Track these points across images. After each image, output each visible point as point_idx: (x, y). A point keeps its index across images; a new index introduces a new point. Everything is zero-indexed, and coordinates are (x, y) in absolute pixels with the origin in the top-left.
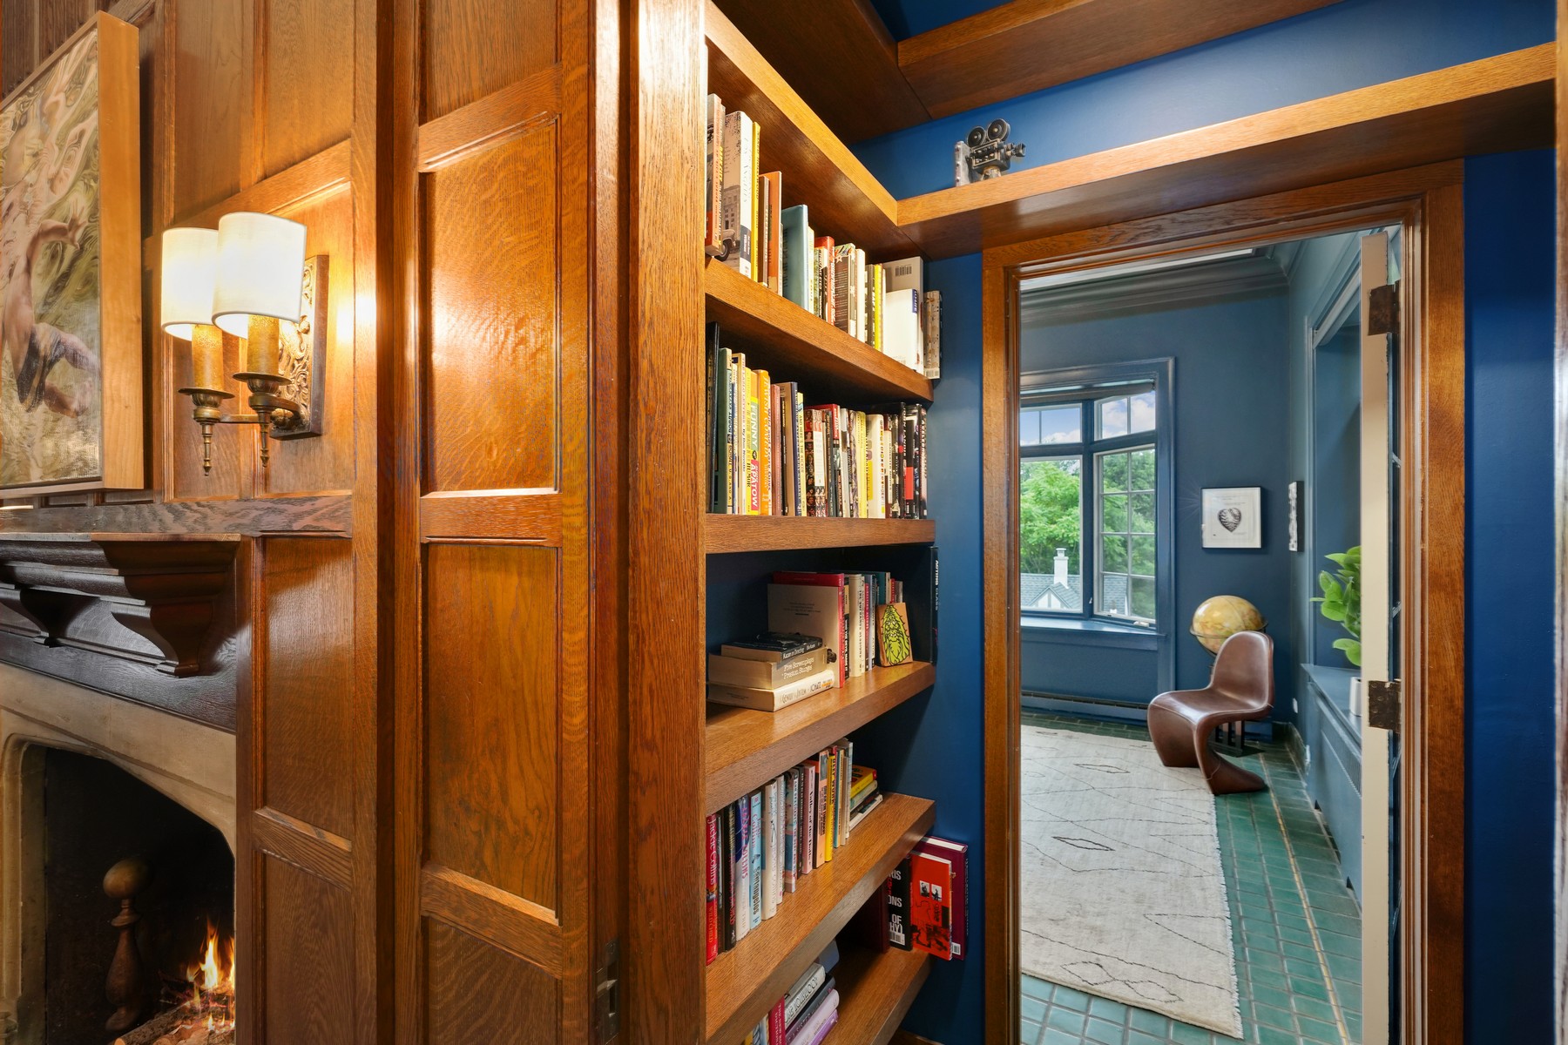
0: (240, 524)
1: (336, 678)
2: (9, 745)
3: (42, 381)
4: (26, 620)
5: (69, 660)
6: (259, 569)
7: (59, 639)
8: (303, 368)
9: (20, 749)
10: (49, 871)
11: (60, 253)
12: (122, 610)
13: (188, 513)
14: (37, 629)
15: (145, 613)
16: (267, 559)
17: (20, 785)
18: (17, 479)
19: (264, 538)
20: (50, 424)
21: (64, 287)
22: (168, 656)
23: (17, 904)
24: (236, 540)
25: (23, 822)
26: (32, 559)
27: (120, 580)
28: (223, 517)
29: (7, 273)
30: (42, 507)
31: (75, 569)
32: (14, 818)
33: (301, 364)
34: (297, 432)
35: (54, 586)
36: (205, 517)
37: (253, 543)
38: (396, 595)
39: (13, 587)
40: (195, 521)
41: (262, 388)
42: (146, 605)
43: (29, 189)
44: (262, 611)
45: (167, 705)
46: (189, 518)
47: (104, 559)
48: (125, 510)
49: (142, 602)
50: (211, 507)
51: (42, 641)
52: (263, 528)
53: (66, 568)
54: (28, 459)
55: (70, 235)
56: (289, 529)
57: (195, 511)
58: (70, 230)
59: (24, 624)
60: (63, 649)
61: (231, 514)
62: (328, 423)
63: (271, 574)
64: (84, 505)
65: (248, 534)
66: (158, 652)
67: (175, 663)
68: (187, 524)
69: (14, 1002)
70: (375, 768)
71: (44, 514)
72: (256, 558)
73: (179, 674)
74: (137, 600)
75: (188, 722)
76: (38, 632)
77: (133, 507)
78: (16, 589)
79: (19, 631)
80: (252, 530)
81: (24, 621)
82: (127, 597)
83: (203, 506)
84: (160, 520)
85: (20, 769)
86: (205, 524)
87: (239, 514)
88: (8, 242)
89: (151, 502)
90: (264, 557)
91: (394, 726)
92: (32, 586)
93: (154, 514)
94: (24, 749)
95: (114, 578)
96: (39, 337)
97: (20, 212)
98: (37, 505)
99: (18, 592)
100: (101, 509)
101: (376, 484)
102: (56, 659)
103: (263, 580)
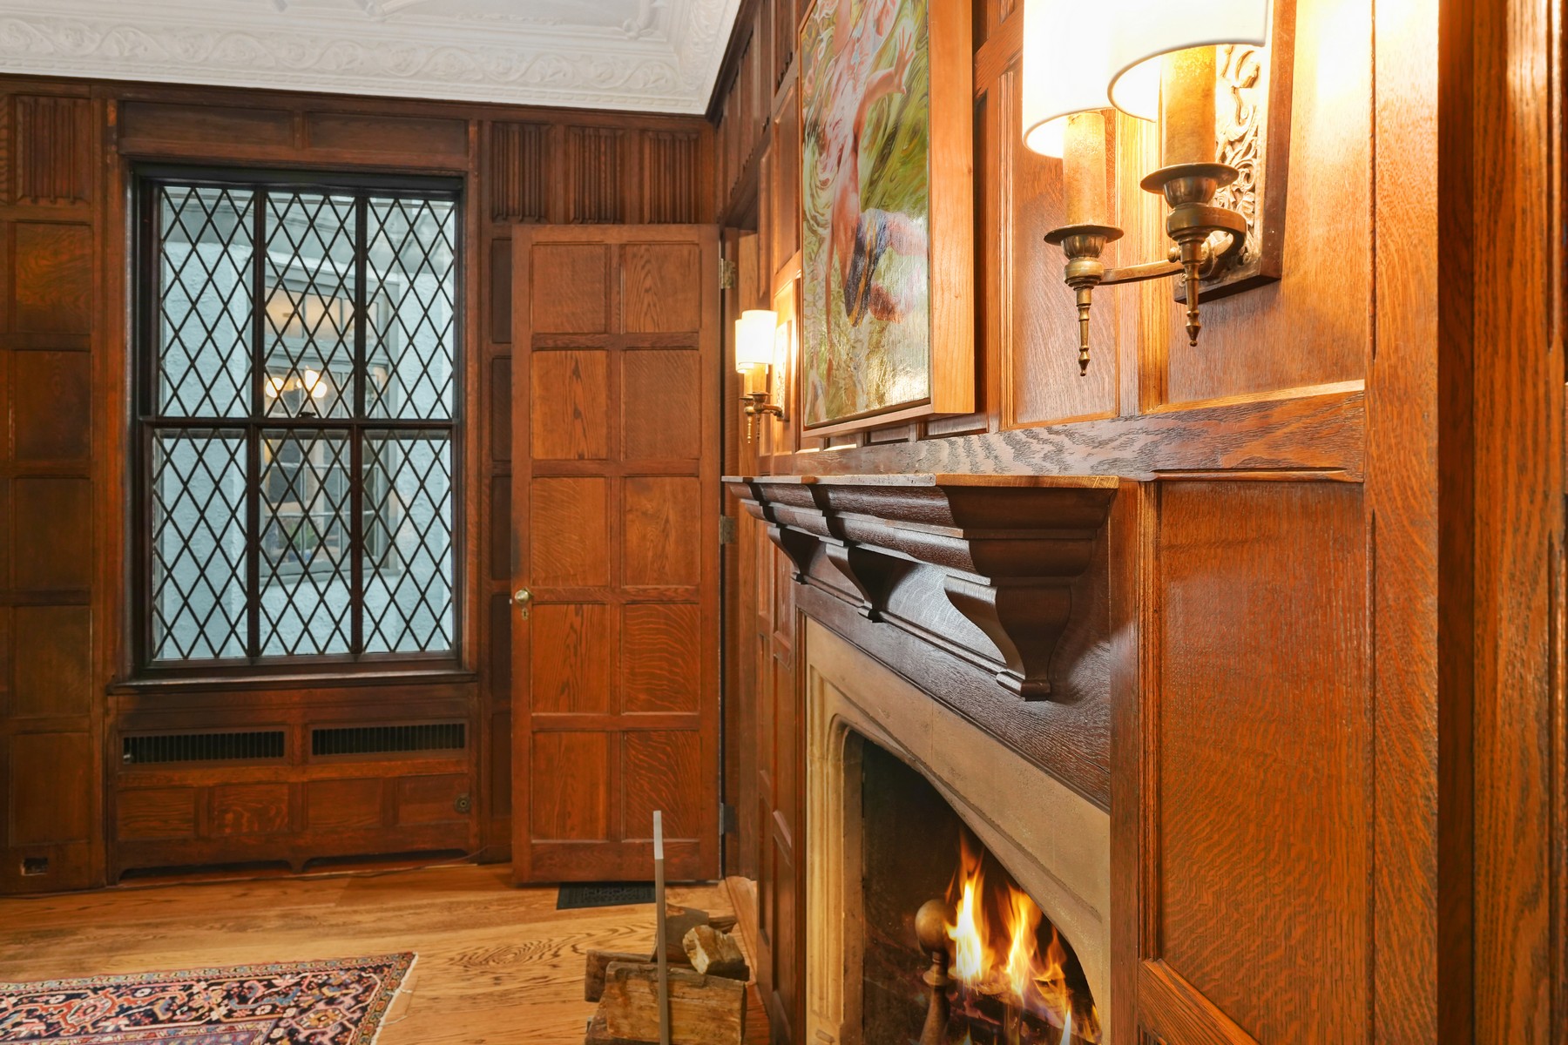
0: (1116, 460)
1: (1316, 770)
2: (834, 725)
3: (868, 284)
4: (851, 584)
5: (889, 640)
6: (1151, 538)
7: (881, 613)
8: (1246, 153)
9: (842, 733)
10: (866, 884)
11: (886, 110)
12: (959, 587)
13: (1035, 446)
14: (860, 596)
15: (989, 596)
16: (1164, 521)
17: (843, 775)
18: (844, 411)
19: (1159, 483)
20: (875, 336)
21: (890, 153)
22: (1010, 664)
23: (840, 915)
24: (1112, 487)
25: (845, 818)
26: (863, 511)
27: (964, 545)
28: (1089, 449)
29: (836, 162)
30: (864, 445)
31: (910, 525)
32: (838, 811)
33: (1242, 147)
34: (1231, 279)
35: (881, 546)
36: (1060, 450)
37: (1141, 493)
38: (1478, 614)
39: (841, 543)
40: (1045, 457)
41: (1190, 193)
42: (992, 585)
43: (857, 45)
44: (1155, 611)
45: (1005, 734)
46: (1034, 452)
47: (948, 513)
48: (951, 444)
49: (987, 581)
50: (1070, 435)
51: (866, 613)
52: (1160, 466)
53: (899, 524)
54: (855, 385)
55: (896, 80)
56: (1209, 465)
57: (1045, 441)
58: (896, 74)
59: (849, 588)
60: (884, 625)
61: (1102, 444)
62: (1297, 253)
63: (1171, 547)
64: (906, 440)
65: (1132, 476)
66: (997, 654)
67: (1019, 675)
68: (1034, 461)
69: (838, 1028)
70: (1434, 1006)
71: (867, 455)
72: (1146, 518)
73: (1028, 694)
74: (979, 577)
75: (1029, 765)
76: (862, 601)
77: (960, 440)
78: (845, 546)
79: (843, 596)
80: (1138, 469)
81: (848, 585)
82: (969, 571)
83: (1057, 433)
84: (996, 457)
85: (842, 756)
86: (1060, 462)
87: (1117, 443)
88: (837, 123)
89: (984, 431)
90: (1159, 516)
91: (1473, 920)
92: (859, 544)
93: (988, 447)
94: (846, 733)
95: (954, 540)
96: (866, 226)
97: (848, 80)
98: (860, 442)
99: (846, 550)
100: (924, 446)
101: (1435, 361)
102: (878, 636)
103: (1157, 558)
